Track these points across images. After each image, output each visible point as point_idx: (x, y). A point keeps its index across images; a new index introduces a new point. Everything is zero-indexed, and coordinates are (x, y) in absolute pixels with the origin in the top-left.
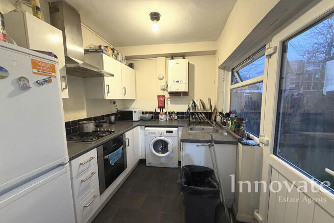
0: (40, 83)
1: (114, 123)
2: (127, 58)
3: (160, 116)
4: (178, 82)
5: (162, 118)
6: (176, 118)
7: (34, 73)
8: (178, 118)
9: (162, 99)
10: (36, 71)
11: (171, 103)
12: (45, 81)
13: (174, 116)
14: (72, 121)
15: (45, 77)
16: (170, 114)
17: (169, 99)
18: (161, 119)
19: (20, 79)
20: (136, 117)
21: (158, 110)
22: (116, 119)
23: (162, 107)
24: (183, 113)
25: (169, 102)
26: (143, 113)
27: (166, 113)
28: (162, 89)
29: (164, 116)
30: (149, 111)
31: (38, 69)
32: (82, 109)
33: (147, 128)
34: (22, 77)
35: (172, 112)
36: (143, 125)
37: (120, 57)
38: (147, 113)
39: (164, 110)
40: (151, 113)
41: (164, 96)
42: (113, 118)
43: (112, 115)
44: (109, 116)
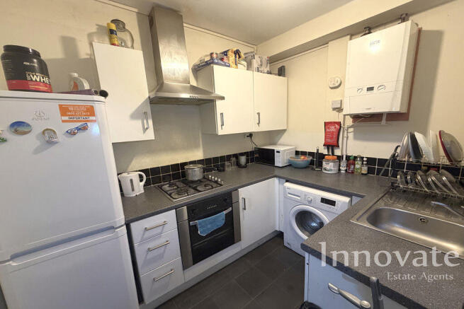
0: (71, 133)
1: (245, 167)
2: (272, 60)
3: (324, 163)
4: (370, 89)
5: (328, 168)
6: (365, 169)
7: (63, 121)
8: (370, 171)
9: (333, 129)
10: (66, 118)
11: (355, 138)
12: (79, 129)
13: (358, 166)
14: (172, 165)
15: (78, 124)
16: (351, 160)
17: (351, 130)
18: (326, 170)
19: (44, 132)
20: (280, 161)
21: (325, 151)
22: (247, 161)
23: (331, 146)
24: (382, 162)
25: (351, 135)
26: (297, 153)
27: (340, 158)
28: (334, 109)
29: (331, 164)
30: (308, 151)
31: (69, 115)
32: (197, 147)
33: (288, 184)
34: (47, 129)
35: (355, 158)
36: (283, 178)
37: (256, 63)
38: (304, 153)
39: (338, 152)
40: (311, 154)
41: (339, 124)
42: (243, 160)
43: (242, 154)
44: (236, 156)
